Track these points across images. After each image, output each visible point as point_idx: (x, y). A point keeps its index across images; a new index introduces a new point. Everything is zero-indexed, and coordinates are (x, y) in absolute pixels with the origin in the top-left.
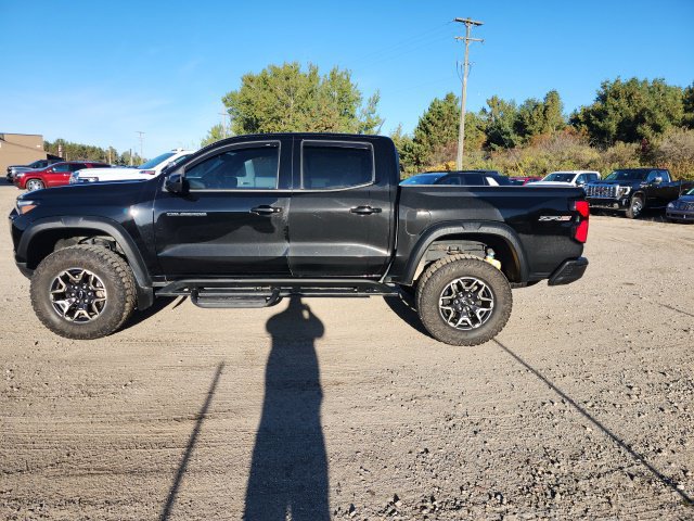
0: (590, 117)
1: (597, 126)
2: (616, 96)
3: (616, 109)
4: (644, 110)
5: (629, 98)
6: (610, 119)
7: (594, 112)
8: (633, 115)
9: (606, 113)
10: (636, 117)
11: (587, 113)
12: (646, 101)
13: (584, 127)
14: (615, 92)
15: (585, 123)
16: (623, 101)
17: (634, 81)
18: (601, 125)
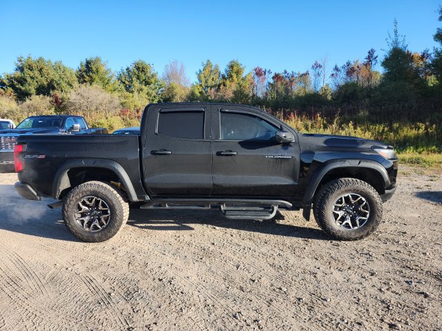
0: (13, 82)
1: (20, 89)
2: (31, 68)
3: (32, 78)
4: (52, 80)
5: (40, 70)
6: (29, 85)
7: (15, 79)
8: (45, 83)
9: (26, 80)
10: (48, 84)
11: (10, 79)
12: (53, 75)
13: (10, 89)
14: (29, 65)
15: (9, 86)
16: (37, 73)
17: (41, 59)
18: (23, 88)
